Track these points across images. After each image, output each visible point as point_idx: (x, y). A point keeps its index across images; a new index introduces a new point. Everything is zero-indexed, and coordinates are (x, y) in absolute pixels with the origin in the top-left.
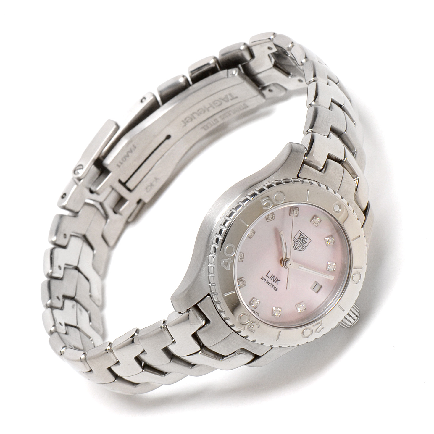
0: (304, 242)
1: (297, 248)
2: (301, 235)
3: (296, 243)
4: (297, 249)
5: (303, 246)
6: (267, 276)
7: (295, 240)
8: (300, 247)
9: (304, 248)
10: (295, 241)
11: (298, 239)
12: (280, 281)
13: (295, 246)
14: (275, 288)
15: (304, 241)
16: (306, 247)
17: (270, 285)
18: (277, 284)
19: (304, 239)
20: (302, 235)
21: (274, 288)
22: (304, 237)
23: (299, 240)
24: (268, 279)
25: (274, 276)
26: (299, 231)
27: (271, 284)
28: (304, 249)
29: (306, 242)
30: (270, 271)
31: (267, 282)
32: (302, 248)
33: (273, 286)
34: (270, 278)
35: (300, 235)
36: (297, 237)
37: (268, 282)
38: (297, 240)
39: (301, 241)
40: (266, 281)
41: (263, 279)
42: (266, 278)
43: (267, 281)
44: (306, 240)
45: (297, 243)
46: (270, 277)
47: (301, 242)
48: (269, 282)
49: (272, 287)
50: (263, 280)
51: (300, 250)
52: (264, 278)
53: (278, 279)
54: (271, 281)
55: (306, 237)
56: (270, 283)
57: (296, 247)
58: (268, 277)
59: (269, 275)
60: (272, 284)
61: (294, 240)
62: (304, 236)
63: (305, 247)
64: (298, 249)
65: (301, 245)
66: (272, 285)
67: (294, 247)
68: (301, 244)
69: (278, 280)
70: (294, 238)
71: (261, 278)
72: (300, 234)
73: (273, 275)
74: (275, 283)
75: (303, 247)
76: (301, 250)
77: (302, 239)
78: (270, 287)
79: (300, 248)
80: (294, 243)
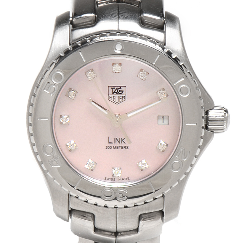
0: (121, 92)
1: (118, 102)
2: (113, 88)
3: (114, 98)
4: (119, 102)
5: (123, 96)
6: (109, 143)
12: (124, 139)
14: (125, 148)
15: (120, 91)
16: (126, 95)
17: (119, 148)
18: (125, 143)
19: (119, 90)
20: (115, 88)
21: (124, 147)
22: (117, 88)
24: (113, 145)
25: (116, 139)
26: (109, 86)
28: (125, 98)
29: (123, 91)
30: (109, 137)
33: (122, 147)
34: (114, 143)
35: (112, 89)
36: (111, 93)
37: (115, 147)
38: (113, 96)
39: (117, 94)
40: (113, 147)
41: (107, 147)
49: (122, 149)
50: (109, 148)
51: (122, 101)
52: (109, 146)
53: (122, 139)
54: (118, 144)
55: (119, 87)
58: (112, 143)
59: (112, 141)
61: (110, 97)
63: (125, 96)
64: (120, 101)
65: (120, 96)
66: (121, 147)
68: (119, 96)
70: (109, 95)
73: (114, 139)
74: (122, 143)
75: (123, 97)
76: (123, 100)
77: (116, 91)
78: (120, 150)
80: (112, 100)
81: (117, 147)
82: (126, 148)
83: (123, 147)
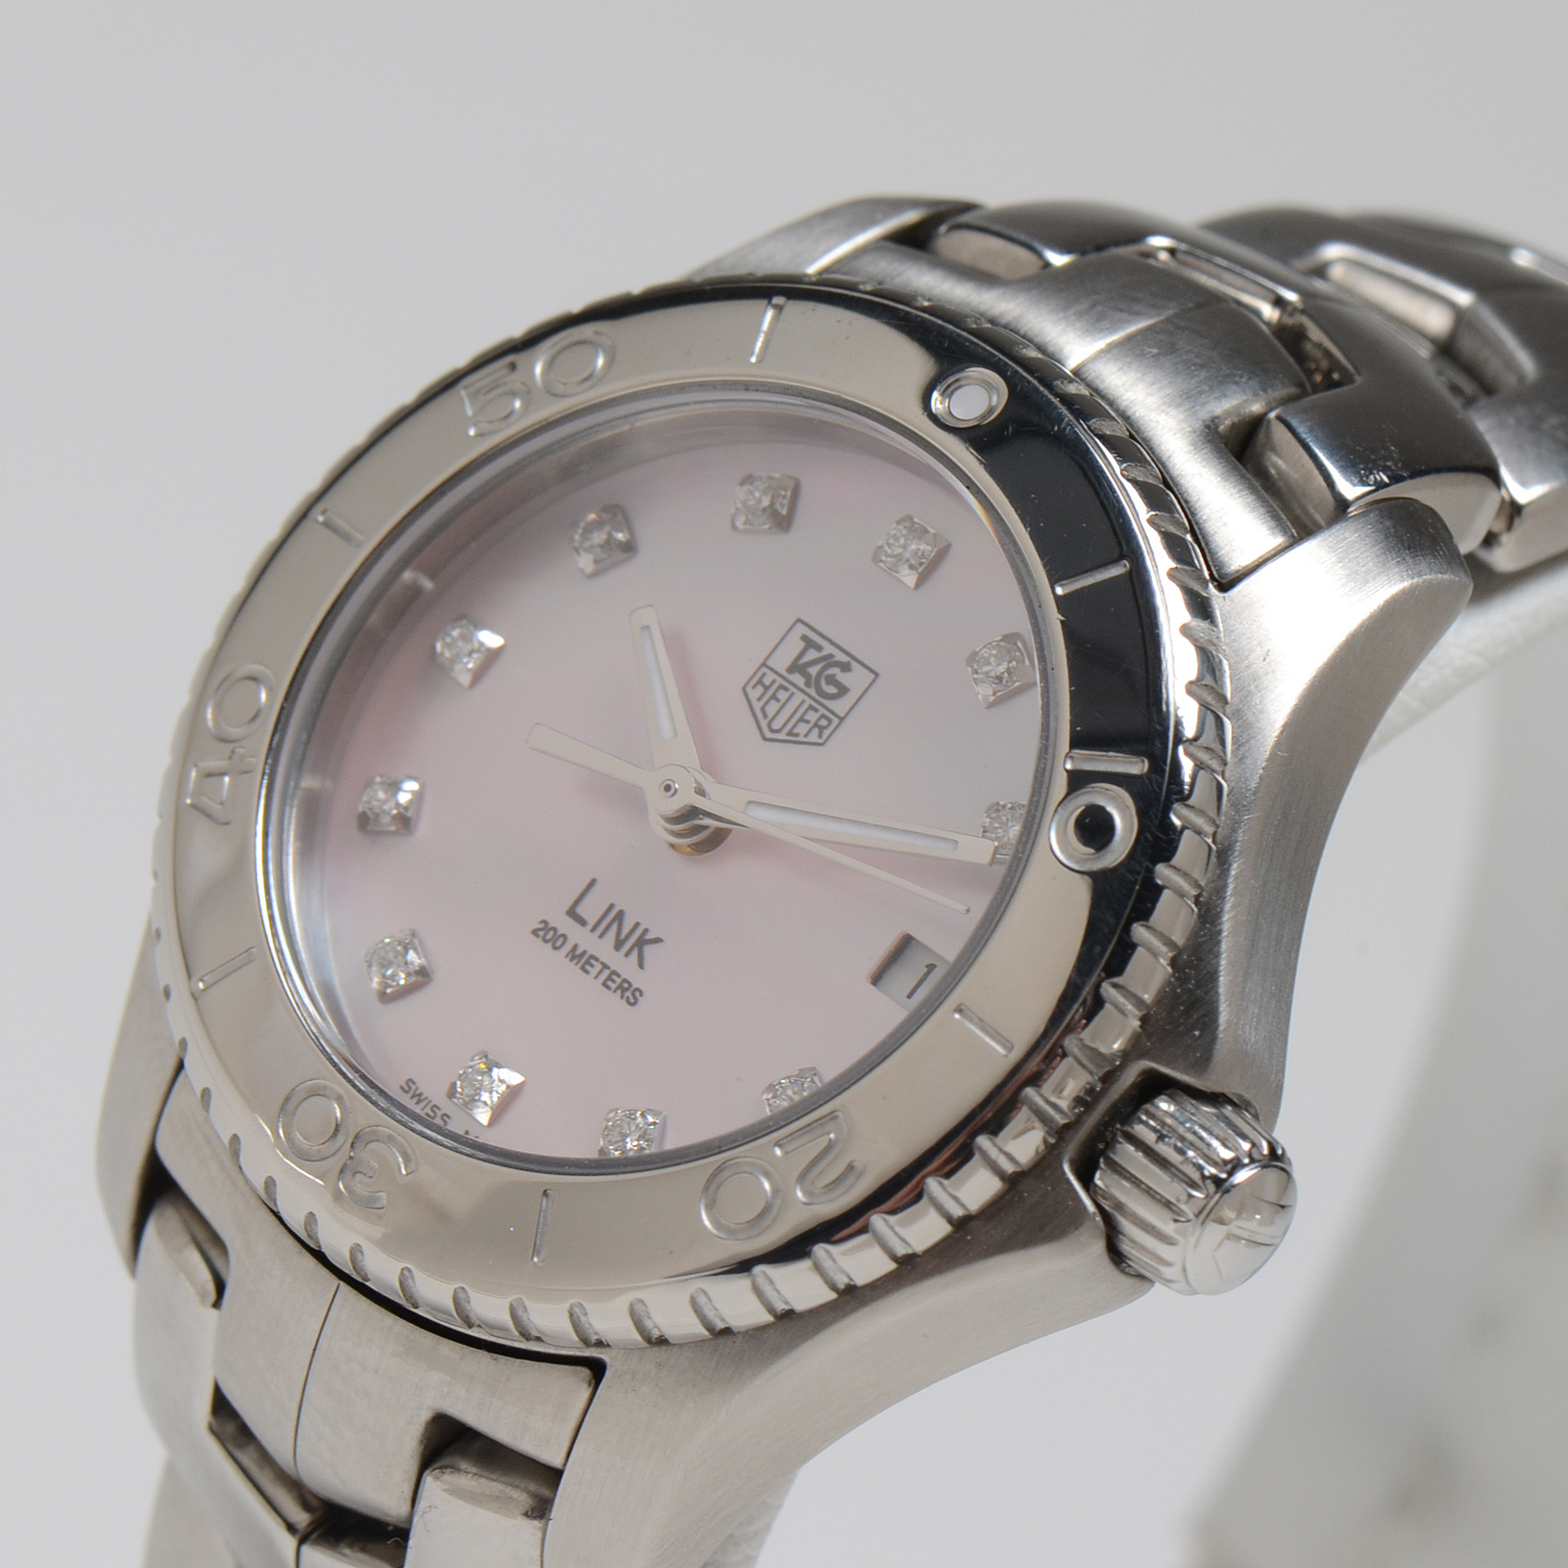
0: (831, 690)
1: (778, 731)
2: (809, 644)
3: (774, 697)
4: (782, 736)
5: (823, 716)
6: (572, 913)
7: (767, 681)
8: (802, 720)
9: (826, 727)
10: (766, 688)
11: (791, 669)
12: (658, 940)
13: (765, 716)
14: (624, 990)
15: (832, 680)
16: (842, 719)
17: (594, 971)
18: (641, 965)
19: (831, 671)
20: (819, 648)
21: (620, 987)
22: (831, 656)
23: (798, 679)
24: (582, 938)
25: (620, 915)
26: (799, 620)
27: (599, 966)
28: (826, 733)
29: (843, 690)
30: (593, 882)
31: (575, 955)
32: (816, 725)
33: (609, 978)
34: (593, 930)
35: (802, 644)
36: (782, 661)
37: (578, 952)
38: (780, 681)
39: (808, 684)
40: (568, 947)
41: (547, 934)
42: (565, 925)
43: (575, 947)
44: (843, 678)
45: (783, 695)
46: (591, 922)
47: (812, 691)
48: (584, 952)
49: (604, 984)
50: (546, 941)
51: (801, 738)
52: (555, 929)
53: (646, 931)
54: (602, 948)
55: (841, 657)
56: (592, 957)
57: (776, 725)
58: (582, 922)
59: (591, 910)
60: (605, 966)
61: (760, 682)
62: (828, 649)
63: (836, 721)
64: (790, 734)
65: (811, 707)
66: (606, 973)
67: (764, 724)
68: (809, 702)
69: (649, 936)
70: (764, 664)
71: (535, 932)
72: (804, 638)
73: (612, 906)
74: (627, 954)
75: (824, 723)
76: (809, 739)
77: (813, 671)
78: (589, 985)
79: (802, 728)
80: (759, 699)
81: (588, 962)
82: (628, 994)
83: (618, 980)
